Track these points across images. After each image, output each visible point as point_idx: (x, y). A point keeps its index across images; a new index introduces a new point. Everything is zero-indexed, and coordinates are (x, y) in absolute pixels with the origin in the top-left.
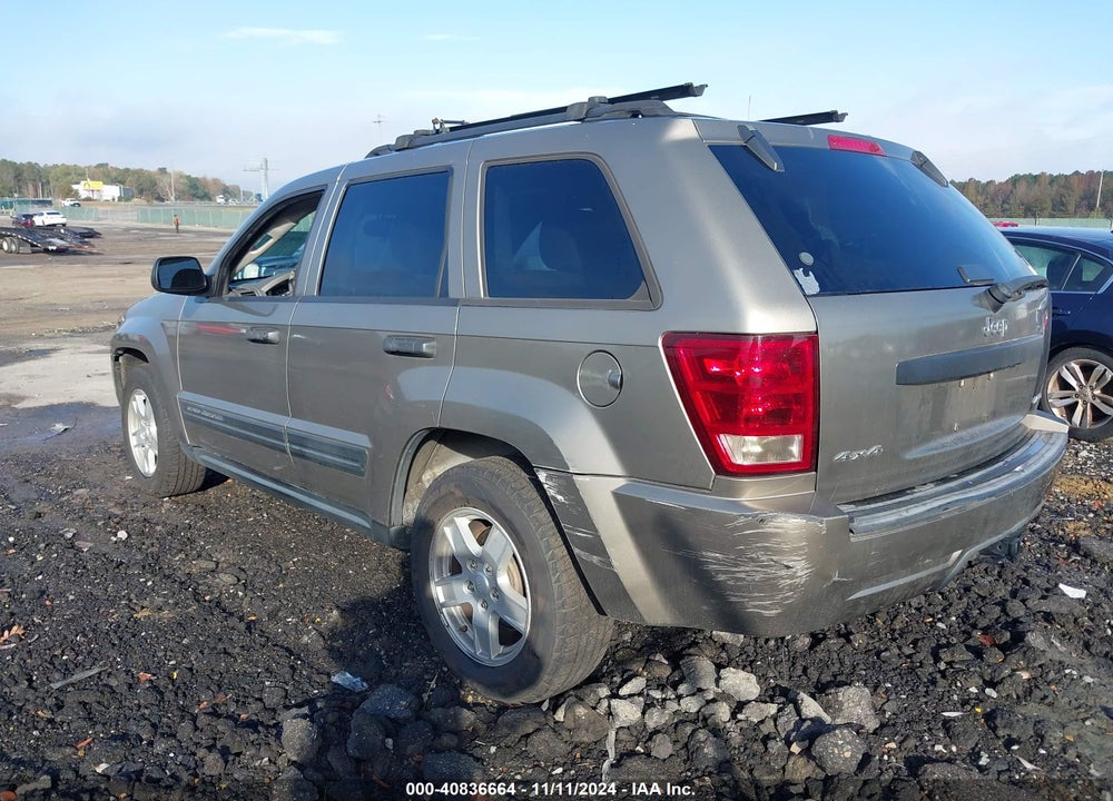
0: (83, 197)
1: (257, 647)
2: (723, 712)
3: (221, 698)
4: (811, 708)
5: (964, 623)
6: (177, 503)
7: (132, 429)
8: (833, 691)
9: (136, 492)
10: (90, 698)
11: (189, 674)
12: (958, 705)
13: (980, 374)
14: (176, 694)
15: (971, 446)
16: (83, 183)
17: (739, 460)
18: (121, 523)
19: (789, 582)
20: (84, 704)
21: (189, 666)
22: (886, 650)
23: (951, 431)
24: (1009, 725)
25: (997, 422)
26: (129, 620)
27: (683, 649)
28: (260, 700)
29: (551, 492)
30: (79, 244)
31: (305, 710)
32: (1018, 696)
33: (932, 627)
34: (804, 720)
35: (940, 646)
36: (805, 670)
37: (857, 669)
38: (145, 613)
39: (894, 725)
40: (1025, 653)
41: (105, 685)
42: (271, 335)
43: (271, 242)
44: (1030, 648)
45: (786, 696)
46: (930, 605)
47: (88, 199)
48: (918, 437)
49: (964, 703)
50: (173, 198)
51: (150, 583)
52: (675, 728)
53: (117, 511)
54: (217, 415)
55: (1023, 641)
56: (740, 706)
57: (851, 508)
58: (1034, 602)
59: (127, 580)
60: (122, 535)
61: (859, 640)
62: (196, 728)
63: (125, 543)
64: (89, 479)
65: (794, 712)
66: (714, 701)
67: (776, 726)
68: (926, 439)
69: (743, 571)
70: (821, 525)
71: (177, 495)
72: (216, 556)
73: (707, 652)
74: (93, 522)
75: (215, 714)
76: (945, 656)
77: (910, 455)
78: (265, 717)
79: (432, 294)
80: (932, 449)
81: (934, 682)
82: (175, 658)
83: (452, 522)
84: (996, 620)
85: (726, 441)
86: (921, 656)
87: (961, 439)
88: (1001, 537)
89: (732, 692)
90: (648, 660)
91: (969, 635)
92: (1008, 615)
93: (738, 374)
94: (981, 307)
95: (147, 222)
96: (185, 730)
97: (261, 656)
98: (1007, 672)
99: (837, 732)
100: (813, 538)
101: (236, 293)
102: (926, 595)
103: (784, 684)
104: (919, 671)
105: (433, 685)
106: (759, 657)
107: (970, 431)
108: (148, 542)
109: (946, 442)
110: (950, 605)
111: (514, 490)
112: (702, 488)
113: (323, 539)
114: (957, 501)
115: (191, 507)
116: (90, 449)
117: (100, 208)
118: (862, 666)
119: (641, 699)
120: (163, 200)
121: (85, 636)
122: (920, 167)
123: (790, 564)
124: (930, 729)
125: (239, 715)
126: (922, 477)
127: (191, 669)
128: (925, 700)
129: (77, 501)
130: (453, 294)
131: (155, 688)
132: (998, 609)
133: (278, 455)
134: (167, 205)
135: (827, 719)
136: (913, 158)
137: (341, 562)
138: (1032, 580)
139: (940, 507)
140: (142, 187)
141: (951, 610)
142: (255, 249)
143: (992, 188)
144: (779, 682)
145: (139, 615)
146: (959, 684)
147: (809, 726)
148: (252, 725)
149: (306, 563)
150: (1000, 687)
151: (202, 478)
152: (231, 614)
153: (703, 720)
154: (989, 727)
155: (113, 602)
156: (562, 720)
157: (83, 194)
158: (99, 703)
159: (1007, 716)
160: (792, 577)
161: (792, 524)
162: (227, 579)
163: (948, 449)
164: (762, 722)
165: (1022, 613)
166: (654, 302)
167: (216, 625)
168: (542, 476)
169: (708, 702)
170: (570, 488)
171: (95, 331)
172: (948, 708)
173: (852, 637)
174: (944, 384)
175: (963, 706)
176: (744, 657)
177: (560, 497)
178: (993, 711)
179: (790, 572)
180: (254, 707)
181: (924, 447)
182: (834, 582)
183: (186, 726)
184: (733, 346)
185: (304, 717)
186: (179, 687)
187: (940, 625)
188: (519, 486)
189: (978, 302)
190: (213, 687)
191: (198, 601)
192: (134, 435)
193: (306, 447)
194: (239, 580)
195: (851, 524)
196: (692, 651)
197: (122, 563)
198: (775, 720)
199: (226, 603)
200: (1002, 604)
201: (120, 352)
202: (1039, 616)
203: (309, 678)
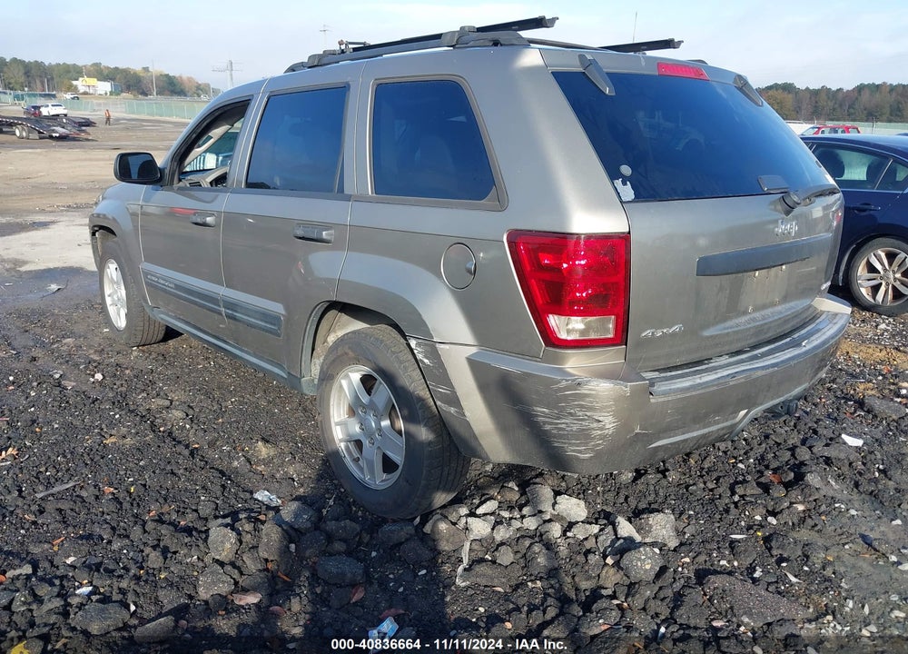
0: (81, 91)
1: (198, 469)
2: (556, 530)
3: (166, 508)
4: (626, 528)
5: (760, 464)
6: (143, 351)
7: (108, 291)
8: (645, 516)
9: (110, 341)
10: (65, 506)
11: (143, 489)
12: (744, 530)
13: (774, 267)
14: (132, 505)
15: (762, 325)
16: (81, 79)
17: (563, 335)
18: (98, 366)
19: (599, 432)
20: (60, 510)
21: (143, 483)
22: (694, 484)
23: (745, 313)
24: (782, 547)
25: (788, 305)
26: (99, 445)
27: (531, 479)
28: (196, 511)
29: (420, 356)
30: (76, 132)
31: (228, 520)
32: (793, 524)
33: (733, 467)
34: (618, 539)
35: (737, 483)
36: (627, 497)
37: (669, 499)
38: (113, 440)
39: (690, 544)
40: (803, 489)
41: (77, 496)
42: (209, 220)
43: (211, 141)
44: (808, 486)
45: (606, 518)
46: (735, 448)
47: (85, 93)
48: (715, 318)
49: (749, 528)
50: (155, 93)
51: (117, 416)
52: (517, 541)
53: (96, 357)
54: (170, 283)
55: (802, 480)
56: (571, 525)
57: (656, 374)
58: (819, 449)
59: (100, 413)
60: (99, 376)
61: (673, 476)
62: (145, 532)
63: (101, 383)
64: (76, 330)
65: (612, 533)
66: (550, 521)
67: (597, 542)
68: (725, 319)
69: (564, 423)
70: (626, 389)
71: (144, 345)
72: (171, 396)
73: (550, 482)
74: (77, 365)
75: (160, 521)
76: (740, 490)
77: (707, 333)
78: (199, 525)
79: (331, 190)
80: (728, 328)
81: (727, 511)
82: (133, 476)
83: (347, 376)
84: (787, 462)
85: (553, 320)
86: (720, 490)
87: (754, 320)
88: (782, 399)
89: (564, 515)
90: (503, 487)
91: (761, 473)
92: (796, 459)
93: (565, 265)
94: (777, 211)
95: (133, 113)
96: (136, 532)
97: (200, 476)
98: (786, 504)
99: (641, 549)
100: (619, 399)
101: (185, 183)
102: (732, 441)
103: (609, 509)
104: (717, 502)
105: (331, 502)
106: (592, 487)
107: (763, 313)
108: (118, 383)
109: (741, 322)
110: (751, 449)
111: (394, 353)
112: (534, 357)
113: (257, 383)
114: (744, 371)
115: (154, 355)
116: (77, 307)
117: (95, 101)
118: (673, 497)
119: (492, 518)
120: (146, 95)
121: (65, 457)
122: (740, 89)
123: (600, 419)
124: (719, 548)
125: (179, 522)
126: (718, 350)
127: (145, 486)
128: (718, 525)
129: (65, 348)
130: (347, 191)
131: (116, 499)
132: (789, 453)
133: (216, 316)
134: (150, 100)
135: (638, 538)
136: (735, 81)
137: (269, 402)
138: (820, 431)
139: (728, 375)
140: (130, 83)
141: (751, 453)
142: (199, 147)
143: (840, 95)
144: (605, 508)
145: (109, 441)
146: (747, 513)
147: (621, 544)
148: (188, 531)
149: (241, 403)
150: (779, 516)
151: (163, 332)
152: (180, 442)
153: (539, 536)
154: (766, 547)
155: (88, 431)
156: (429, 532)
157: (82, 89)
158: (72, 510)
159: (781, 539)
160: (601, 429)
161: (604, 388)
162: (178, 414)
163: (742, 328)
164: (586, 539)
165: (807, 457)
166: (501, 205)
167: (167, 450)
168: (413, 343)
169: (545, 522)
170: (433, 353)
171: (87, 207)
172: (736, 531)
173: (667, 473)
174: (740, 275)
175: (748, 530)
176: (579, 486)
177: (426, 361)
178: (771, 535)
179: (600, 425)
180: (191, 516)
181: (722, 325)
182: (637, 434)
183: (138, 529)
184: (560, 243)
185: (226, 526)
186: (134, 499)
187: (741, 465)
188: (397, 350)
189: (773, 207)
190: (161, 500)
191: (154, 431)
192: (109, 296)
193: (236, 311)
194: (187, 415)
195: (651, 389)
196: (538, 480)
197: (97, 399)
198: (596, 538)
199: (176, 433)
200: (793, 449)
201: (96, 229)
202: (821, 460)
203: (236, 494)
